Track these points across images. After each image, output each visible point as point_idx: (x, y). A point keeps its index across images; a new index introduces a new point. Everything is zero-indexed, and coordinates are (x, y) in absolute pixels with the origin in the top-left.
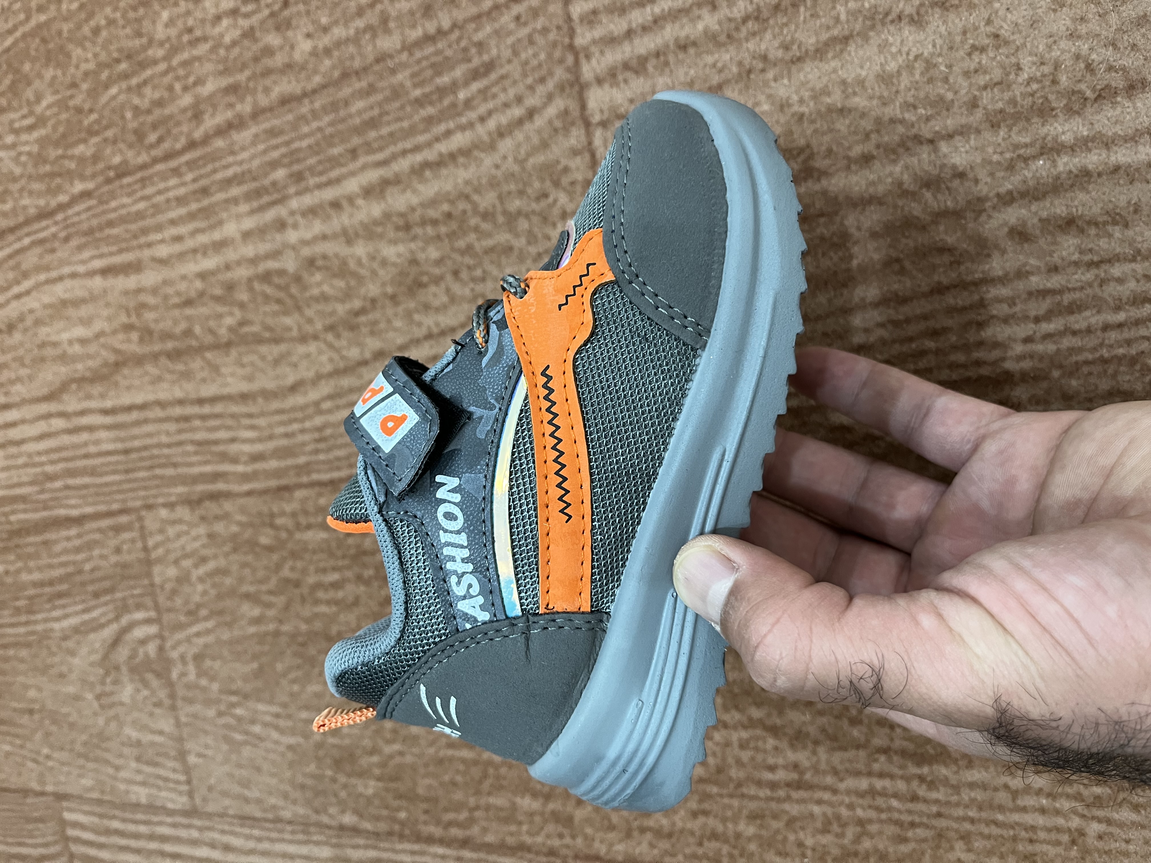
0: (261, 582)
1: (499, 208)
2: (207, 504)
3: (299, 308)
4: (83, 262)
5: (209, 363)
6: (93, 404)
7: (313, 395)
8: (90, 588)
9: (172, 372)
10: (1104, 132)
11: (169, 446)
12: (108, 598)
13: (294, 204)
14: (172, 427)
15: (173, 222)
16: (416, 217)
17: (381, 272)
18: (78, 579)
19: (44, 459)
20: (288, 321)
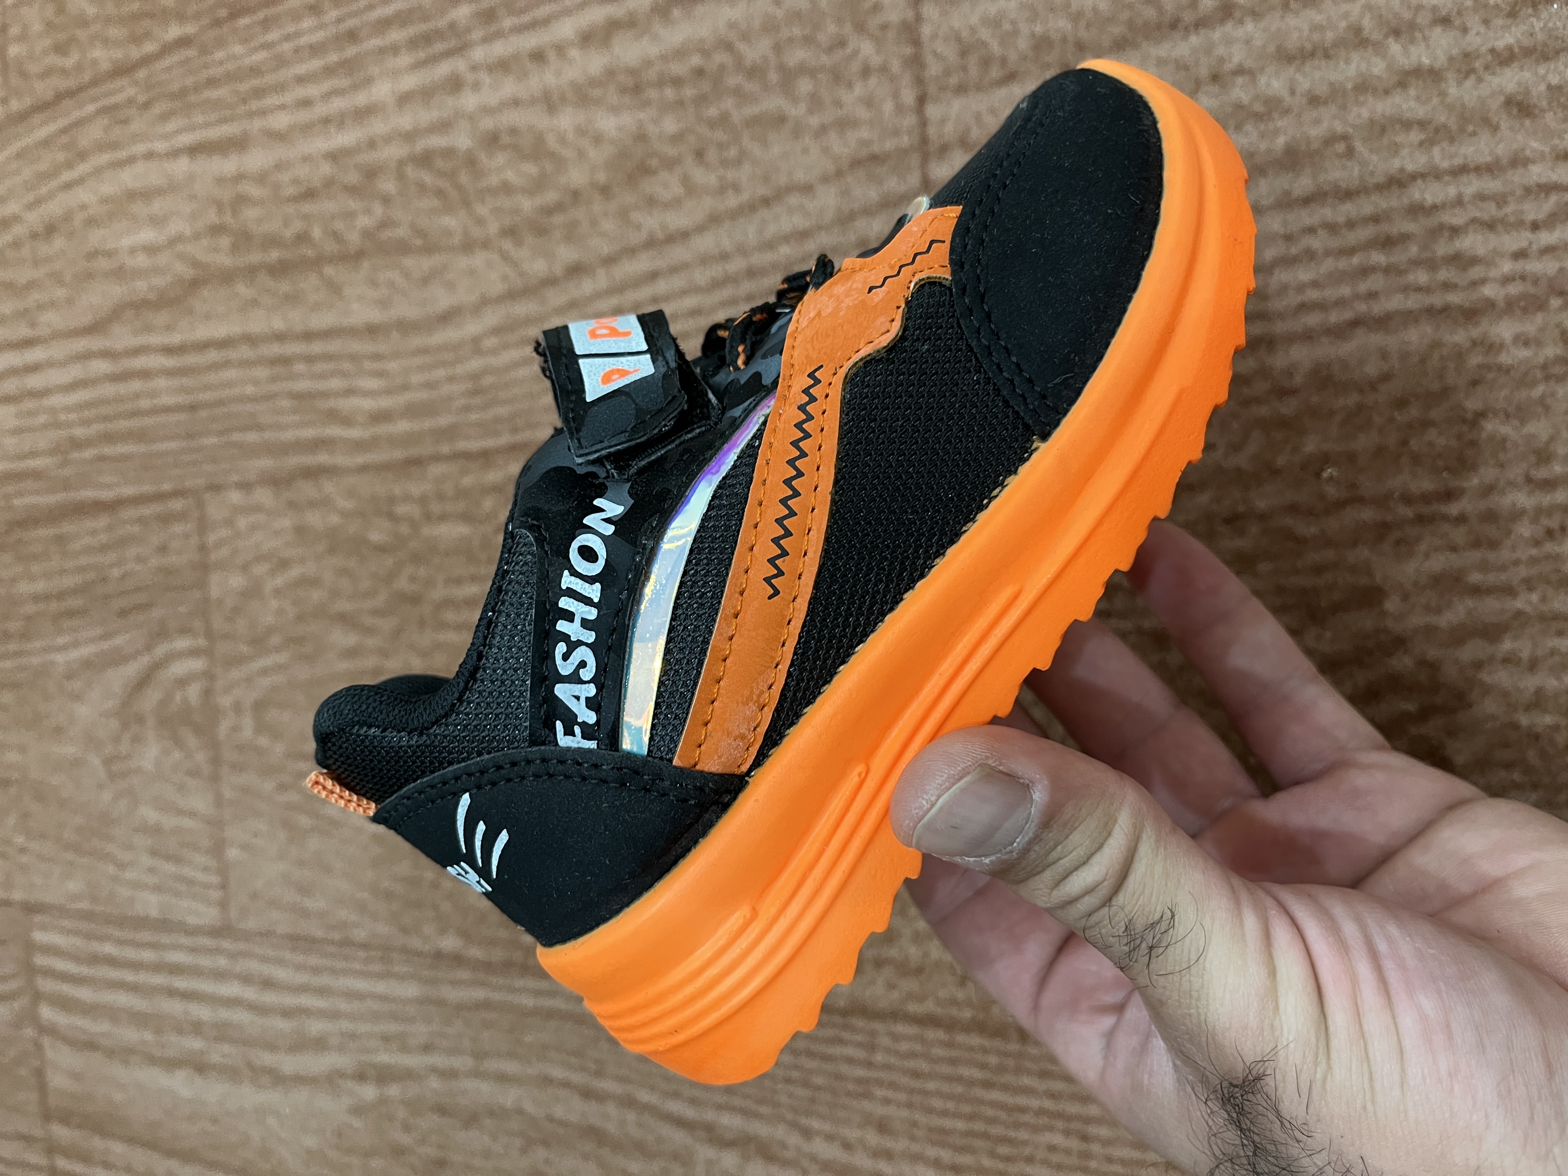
0: (364, 597)
2: (301, 484)
4: (166, 137)
5: (327, 280)
6: (156, 339)
7: (471, 328)
9: (272, 294)
11: (256, 399)
12: (140, 618)
13: (479, 54)
14: (262, 373)
15: (300, 80)
16: (652, 74)
18: (99, 590)
19: (73, 416)
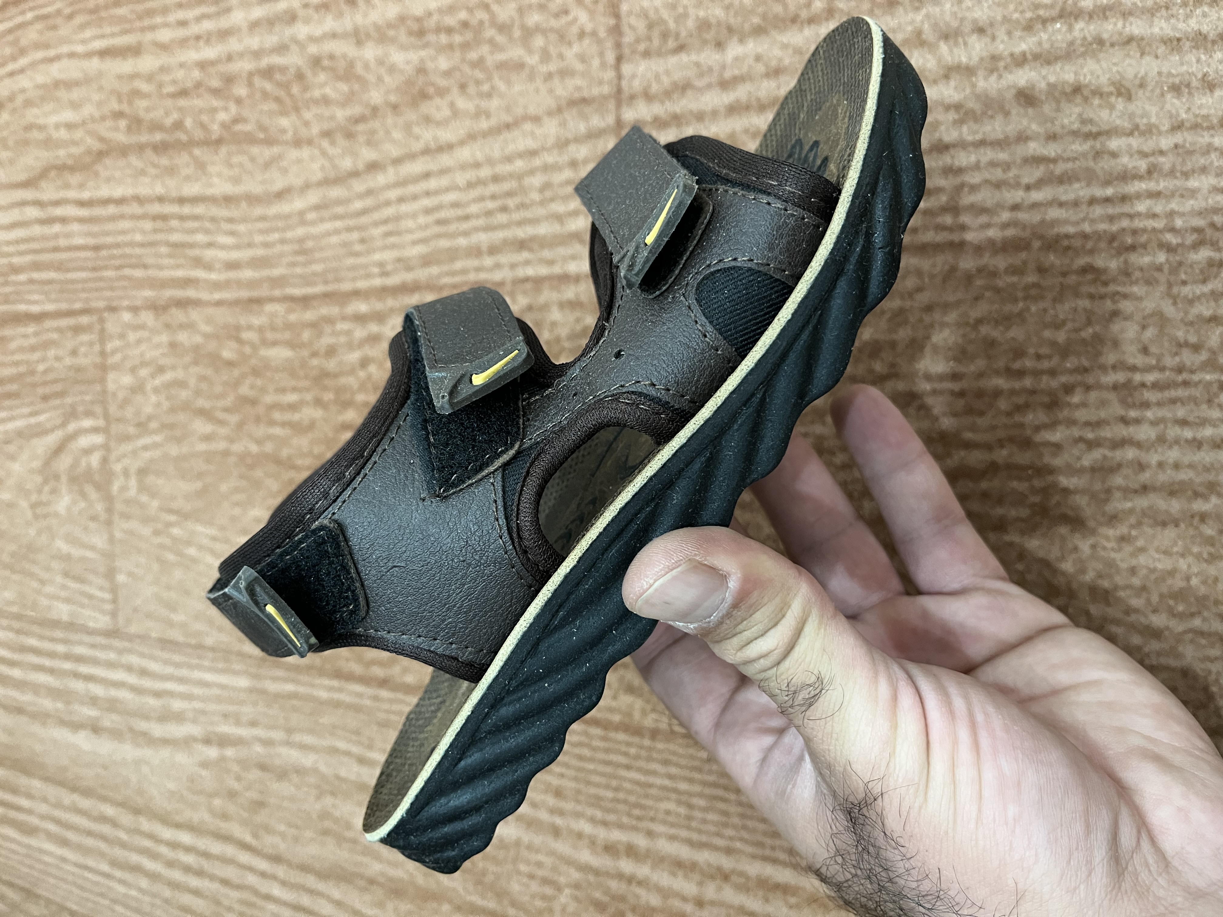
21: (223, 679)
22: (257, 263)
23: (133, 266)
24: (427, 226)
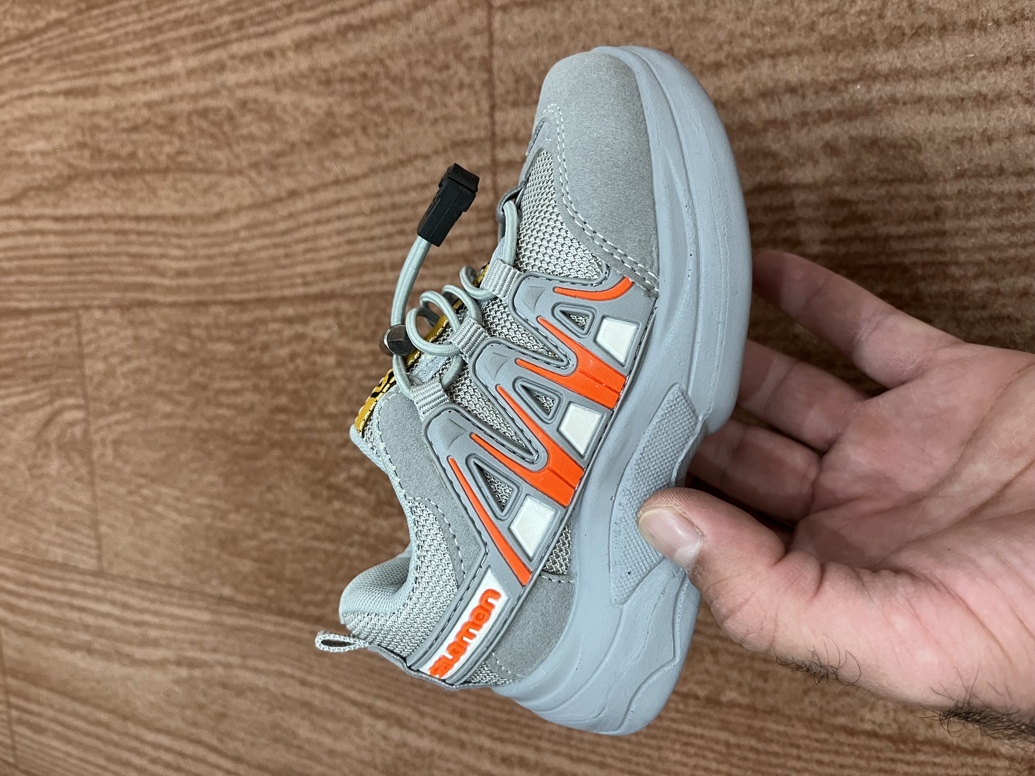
0: (175, 383)
1: (407, 76)
2: (136, 310)
3: (229, 145)
4: (51, 83)
5: (148, 185)
6: (47, 211)
7: (233, 224)
8: (31, 373)
9: (115, 189)
10: (915, 66)
11: (107, 255)
12: (45, 383)
13: (235, 48)
14: (111, 238)
15: (128, 54)
16: (337, 74)
17: (302, 121)
18: (21, 364)
20: (220, 155)
21: (189, 613)
22: (201, 272)
23: (101, 272)
24: (338, 245)
